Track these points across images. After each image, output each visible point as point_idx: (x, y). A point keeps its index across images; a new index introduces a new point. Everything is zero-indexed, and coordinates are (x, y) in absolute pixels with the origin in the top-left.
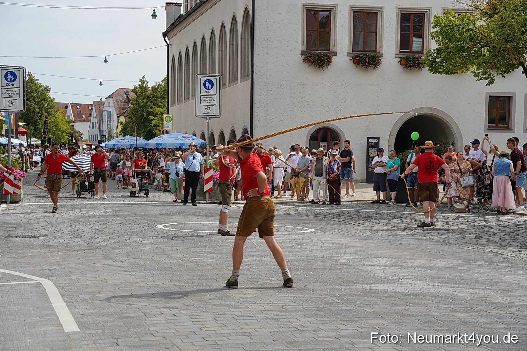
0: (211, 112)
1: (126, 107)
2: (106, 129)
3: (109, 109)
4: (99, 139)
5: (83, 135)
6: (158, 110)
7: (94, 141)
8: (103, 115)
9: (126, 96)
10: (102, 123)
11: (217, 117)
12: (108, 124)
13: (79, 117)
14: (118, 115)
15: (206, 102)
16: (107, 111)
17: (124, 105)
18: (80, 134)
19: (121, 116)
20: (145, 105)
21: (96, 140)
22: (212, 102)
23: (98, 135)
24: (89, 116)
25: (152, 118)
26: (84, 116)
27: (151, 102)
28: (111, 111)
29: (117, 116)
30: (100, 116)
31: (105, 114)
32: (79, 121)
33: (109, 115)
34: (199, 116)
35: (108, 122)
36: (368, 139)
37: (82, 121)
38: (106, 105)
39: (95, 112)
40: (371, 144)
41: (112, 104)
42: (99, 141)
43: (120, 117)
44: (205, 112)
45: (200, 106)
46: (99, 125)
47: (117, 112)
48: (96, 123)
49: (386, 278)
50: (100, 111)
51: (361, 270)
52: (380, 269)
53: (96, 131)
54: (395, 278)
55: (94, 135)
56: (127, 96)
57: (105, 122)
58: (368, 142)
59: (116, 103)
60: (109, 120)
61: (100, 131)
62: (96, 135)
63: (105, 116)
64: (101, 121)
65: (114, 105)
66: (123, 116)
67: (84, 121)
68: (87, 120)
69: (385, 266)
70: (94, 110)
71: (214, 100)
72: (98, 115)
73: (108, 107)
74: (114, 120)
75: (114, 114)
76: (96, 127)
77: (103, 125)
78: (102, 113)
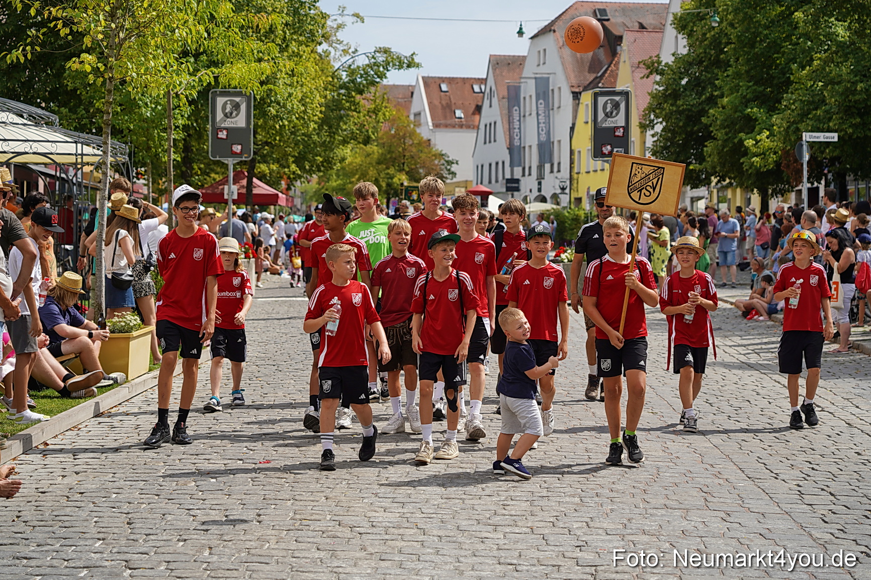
1: (601, 62)
2: (531, 138)
3: (543, 70)
4: (508, 176)
5: (457, 163)
7: (490, 182)
8: (523, 94)
10: (519, 121)
12: (538, 123)
16: (534, 77)
18: (447, 162)
19: (583, 91)
21: (497, 181)
23: (503, 163)
24: (474, 114)
26: (459, 113)
28: (551, 77)
29: (573, 93)
31: (529, 89)
32: (446, 126)
33: (544, 91)
35: (538, 114)
37: (454, 127)
38: (529, 66)
39: (494, 88)
42: (508, 181)
47: (572, 76)
48: (499, 125)
53: (498, 151)
55: (490, 165)
57: (527, 118)
59: (567, 50)
60: (541, 107)
61: (511, 149)
62: (497, 164)
63: (527, 98)
65: (561, 57)
67: (461, 126)
70: (491, 82)
72: (503, 98)
73: (539, 65)
74: (559, 107)
75: (560, 88)
76: (497, 139)
77: (520, 128)
78: (520, 87)
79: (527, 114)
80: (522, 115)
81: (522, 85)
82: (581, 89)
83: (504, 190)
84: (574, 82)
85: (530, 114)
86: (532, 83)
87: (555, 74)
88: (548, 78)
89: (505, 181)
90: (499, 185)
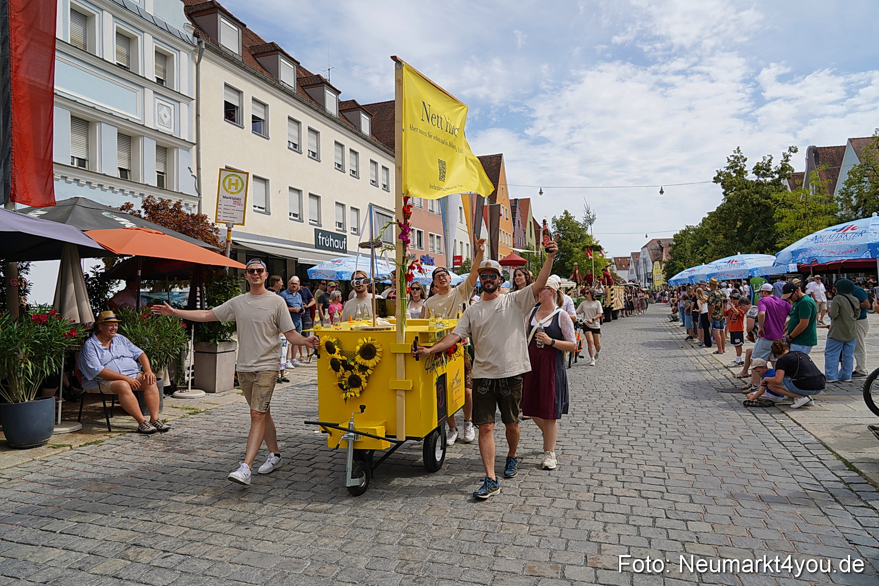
9: (658, 245)
13: (620, 268)
14: (654, 260)
17: (658, 252)
30: (637, 263)
41: (647, 252)
43: (655, 263)
46: (637, 271)
50: (637, 259)
56: (660, 245)
64: (638, 267)
66: (658, 260)
68: (626, 269)
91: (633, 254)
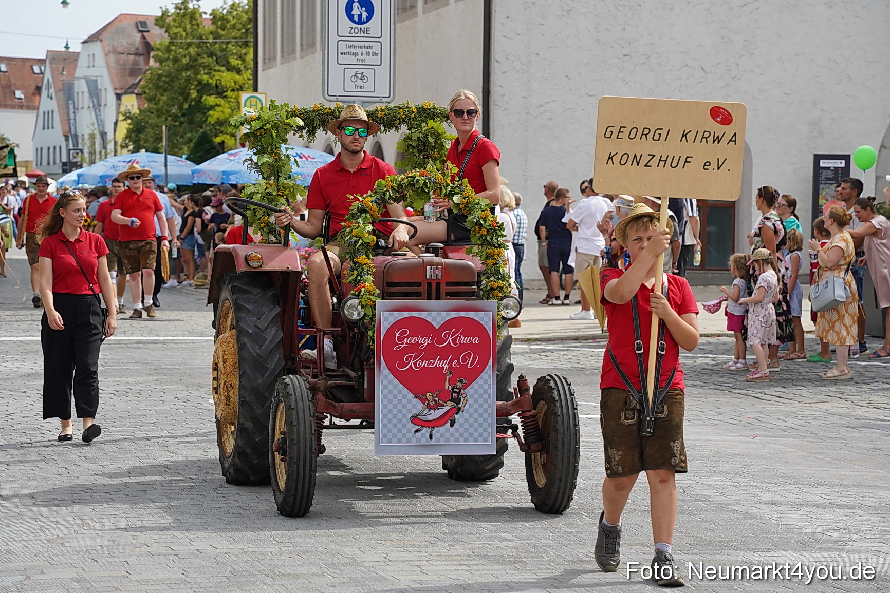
0: (369, 86)
1: (140, 69)
3: (92, 73)
4: (64, 160)
5: (18, 146)
6: (226, 78)
8: (76, 90)
9: (138, 36)
10: (74, 113)
11: (384, 100)
13: (7, 97)
14: (119, 92)
15: (353, 59)
16: (86, 78)
17: (135, 63)
19: (125, 93)
20: (193, 65)
21: (55, 163)
22: (370, 60)
23: (60, 148)
24: (34, 94)
25: (211, 100)
26: (19, 95)
27: (211, 55)
28: (99, 79)
29: (117, 94)
30: (67, 93)
31: (81, 87)
33: (95, 92)
34: (334, 98)
36: (818, 158)
37: (14, 107)
38: (82, 61)
39: (51, 80)
40: (824, 174)
41: (100, 60)
42: (64, 164)
43: (124, 98)
44: (350, 86)
45: (335, 71)
46: (65, 120)
47: (116, 80)
48: (56, 115)
49: (811, 537)
50: (67, 78)
51: (748, 515)
52: (801, 512)
53: (56, 137)
54: (836, 536)
55: (49, 148)
56: (144, 37)
57: (80, 111)
58: (817, 168)
59: (112, 58)
61: (66, 135)
62: (55, 148)
63: (80, 94)
64: (71, 107)
65: (107, 63)
66: (133, 93)
67: (21, 107)
68: (28, 105)
69: (818, 506)
70: (48, 75)
71: (375, 54)
72: (60, 90)
73: (89, 67)
74: (106, 105)
75: (106, 89)
76: (55, 125)
77: (75, 119)
78: (73, 84)
79: (80, 107)
80: (76, 107)
81: (76, 83)
82: (123, 91)
83: (60, 171)
84: (117, 85)
85: (82, 108)
86: (83, 81)
87: (101, 76)
88: (96, 80)
89: (61, 164)
90: (55, 166)
91: (54, 57)
